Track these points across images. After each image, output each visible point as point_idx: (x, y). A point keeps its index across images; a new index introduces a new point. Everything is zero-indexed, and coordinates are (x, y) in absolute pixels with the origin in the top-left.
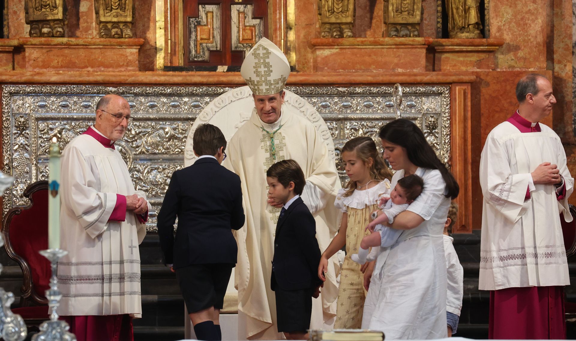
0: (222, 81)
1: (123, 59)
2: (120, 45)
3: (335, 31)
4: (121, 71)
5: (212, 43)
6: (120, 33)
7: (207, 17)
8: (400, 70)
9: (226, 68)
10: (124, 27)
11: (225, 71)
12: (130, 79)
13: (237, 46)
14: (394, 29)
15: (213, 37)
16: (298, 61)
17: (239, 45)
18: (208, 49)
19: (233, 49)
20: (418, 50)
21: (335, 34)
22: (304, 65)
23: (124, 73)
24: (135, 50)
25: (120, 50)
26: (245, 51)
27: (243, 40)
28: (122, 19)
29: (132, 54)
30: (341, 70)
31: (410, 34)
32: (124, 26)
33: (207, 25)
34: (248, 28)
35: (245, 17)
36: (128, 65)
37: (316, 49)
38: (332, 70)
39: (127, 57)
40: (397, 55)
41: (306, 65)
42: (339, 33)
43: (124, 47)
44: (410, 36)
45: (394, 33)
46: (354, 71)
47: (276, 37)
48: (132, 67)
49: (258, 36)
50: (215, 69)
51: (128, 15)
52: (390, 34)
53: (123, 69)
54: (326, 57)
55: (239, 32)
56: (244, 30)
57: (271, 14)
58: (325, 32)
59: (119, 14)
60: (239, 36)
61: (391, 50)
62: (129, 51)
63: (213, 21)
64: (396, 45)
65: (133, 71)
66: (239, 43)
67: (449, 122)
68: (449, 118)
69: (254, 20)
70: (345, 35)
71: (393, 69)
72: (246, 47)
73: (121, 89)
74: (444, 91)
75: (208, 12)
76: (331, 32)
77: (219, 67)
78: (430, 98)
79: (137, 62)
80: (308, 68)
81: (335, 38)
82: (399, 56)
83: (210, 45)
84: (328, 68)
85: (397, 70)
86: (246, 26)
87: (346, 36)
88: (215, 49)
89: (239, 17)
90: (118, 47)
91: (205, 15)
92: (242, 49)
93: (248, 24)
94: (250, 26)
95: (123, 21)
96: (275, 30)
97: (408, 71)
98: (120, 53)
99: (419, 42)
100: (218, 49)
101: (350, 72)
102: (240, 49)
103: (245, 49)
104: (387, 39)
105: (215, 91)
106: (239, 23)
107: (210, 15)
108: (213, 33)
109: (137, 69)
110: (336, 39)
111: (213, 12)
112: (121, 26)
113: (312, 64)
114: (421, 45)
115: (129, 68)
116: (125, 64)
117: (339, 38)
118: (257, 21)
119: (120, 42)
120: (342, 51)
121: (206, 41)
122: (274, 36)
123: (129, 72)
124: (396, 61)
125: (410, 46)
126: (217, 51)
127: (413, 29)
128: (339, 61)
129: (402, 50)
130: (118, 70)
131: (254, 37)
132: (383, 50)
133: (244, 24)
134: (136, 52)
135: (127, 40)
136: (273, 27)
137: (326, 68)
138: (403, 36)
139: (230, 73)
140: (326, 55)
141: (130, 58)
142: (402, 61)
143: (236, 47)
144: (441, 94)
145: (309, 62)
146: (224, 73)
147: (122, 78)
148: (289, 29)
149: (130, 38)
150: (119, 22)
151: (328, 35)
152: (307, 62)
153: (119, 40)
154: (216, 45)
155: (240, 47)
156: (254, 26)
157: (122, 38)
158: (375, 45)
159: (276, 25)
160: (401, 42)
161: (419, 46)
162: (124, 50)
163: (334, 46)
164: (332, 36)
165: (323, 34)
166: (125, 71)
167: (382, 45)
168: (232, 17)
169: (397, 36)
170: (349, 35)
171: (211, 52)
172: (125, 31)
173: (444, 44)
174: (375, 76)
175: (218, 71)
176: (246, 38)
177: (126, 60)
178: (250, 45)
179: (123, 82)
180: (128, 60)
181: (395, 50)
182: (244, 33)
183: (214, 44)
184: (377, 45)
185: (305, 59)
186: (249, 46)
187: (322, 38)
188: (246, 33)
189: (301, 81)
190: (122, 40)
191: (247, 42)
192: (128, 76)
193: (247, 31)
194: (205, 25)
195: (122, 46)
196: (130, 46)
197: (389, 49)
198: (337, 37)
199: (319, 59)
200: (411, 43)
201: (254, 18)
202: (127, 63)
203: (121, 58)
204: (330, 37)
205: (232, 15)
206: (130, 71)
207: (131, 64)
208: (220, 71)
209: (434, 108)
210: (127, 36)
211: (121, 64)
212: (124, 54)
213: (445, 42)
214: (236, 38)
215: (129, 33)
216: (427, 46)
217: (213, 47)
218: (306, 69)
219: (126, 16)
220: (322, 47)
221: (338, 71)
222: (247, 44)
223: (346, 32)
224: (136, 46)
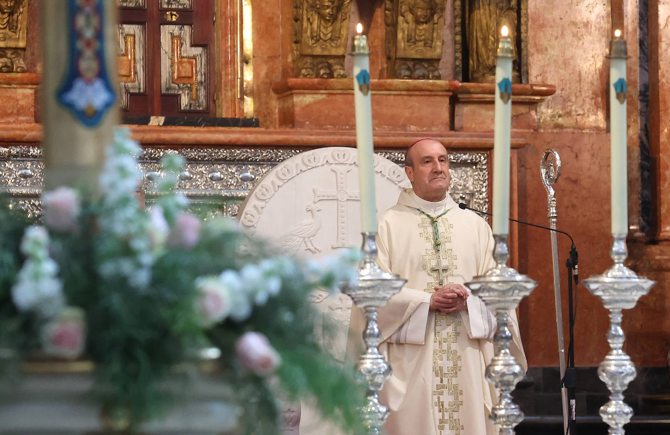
0: (164, 139)
1: (11, 104)
2: (9, 82)
3: (321, 68)
4: (9, 123)
5: (134, 82)
6: (9, 64)
7: (126, 43)
8: (413, 128)
9: (162, 119)
10: (13, 56)
11: (161, 124)
12: (29, 134)
13: (170, 87)
14: (405, 67)
15: (136, 73)
16: (256, 111)
17: (173, 85)
18: (127, 92)
19: (164, 91)
20: (439, 98)
21: (322, 72)
22: (265, 116)
23: (14, 126)
24: (29, 91)
25: (8, 89)
26: (180, 95)
27: (179, 77)
28: (12, 44)
29: (25, 96)
30: (329, 126)
31: (429, 75)
32: (12, 54)
33: (126, 55)
34: (185, 60)
35: (182, 44)
36: (18, 114)
37: (292, 94)
38: (316, 125)
39: (17, 100)
40: (409, 106)
41: (268, 118)
42: (328, 71)
43: (15, 86)
44: (428, 78)
45: (407, 73)
46: (347, 127)
47: (227, 75)
48: (25, 115)
49: (200, 73)
50: (146, 121)
51: (21, 37)
52: (400, 74)
53: (11, 120)
54: (308, 106)
55: (172, 66)
56: (180, 63)
57: (218, 39)
58: (306, 69)
59: (7, 36)
60: (173, 73)
61: (400, 97)
62: (20, 91)
63: (134, 48)
64: (408, 90)
65: (27, 122)
66: (173, 83)
67: (487, 206)
68: (487, 200)
69: (193, 49)
70: (335, 74)
71: (404, 126)
72: (182, 89)
73: (14, 150)
74: (480, 161)
75: (128, 35)
76: (315, 68)
77: (152, 118)
78: (459, 171)
79: (32, 109)
80: (271, 122)
81: (322, 77)
82: (410, 107)
83: (130, 85)
84: (311, 123)
85: (409, 127)
86: (183, 57)
87: (338, 75)
88: (137, 91)
89: (173, 43)
90: (5, 86)
91: (123, 39)
92: (176, 92)
93: (185, 55)
94: (189, 58)
95: (14, 46)
96: (226, 63)
97: (425, 129)
98: (8, 94)
99: (441, 86)
100: (142, 91)
101: (342, 130)
102: (173, 92)
103: (181, 92)
104: (396, 81)
105: (152, 154)
106: (173, 51)
107: (130, 39)
108: (135, 67)
109: (33, 119)
110: (324, 80)
111: (134, 36)
112: (9, 53)
113: (277, 116)
114: (443, 91)
115: (22, 118)
116: (15, 111)
117: (328, 78)
118: (198, 51)
119: (9, 78)
120: (331, 98)
121: (125, 79)
122: (223, 73)
123: (20, 124)
124: (407, 114)
125: (428, 93)
126: (139, 94)
127: (431, 68)
128: (326, 112)
129: (415, 98)
130: (4, 121)
131: (194, 74)
132: (389, 97)
133: (180, 54)
134: (31, 94)
135: (19, 75)
136: (223, 60)
137: (307, 123)
138: (418, 78)
139: (169, 128)
140: (307, 102)
141: (22, 102)
142: (416, 114)
143: (168, 89)
144: (476, 164)
145: (273, 113)
146: (160, 128)
147: (18, 132)
148: (244, 64)
149: (23, 71)
150: (7, 48)
151: (311, 73)
152: (270, 113)
153: (8, 75)
154: (140, 84)
155: (174, 89)
156: (194, 58)
157: (13, 72)
158: (378, 90)
159: (226, 57)
160: (415, 86)
161: (440, 93)
162: (13, 90)
163: (321, 89)
164: (318, 76)
165: (304, 71)
166: (14, 122)
167: (389, 90)
168: (162, 44)
169: (410, 77)
170: (341, 73)
171: (132, 95)
172: (17, 62)
173: (472, 90)
174: (385, 136)
175: (150, 124)
176: (183, 74)
177: (17, 105)
178: (189, 85)
179: (18, 139)
180: (19, 106)
181: (405, 98)
182: (181, 68)
183: (137, 83)
184: (381, 90)
185: (267, 108)
186: (188, 87)
187: (302, 77)
188: (183, 67)
189: (278, 141)
190: (13, 75)
191: (184, 81)
192: (26, 129)
193: (184, 65)
194: (123, 55)
195: (10, 85)
196: (23, 84)
197: (397, 97)
198: (325, 76)
199: (297, 109)
200: (430, 88)
201: (193, 45)
202: (18, 111)
203: (9, 103)
204: (314, 76)
205: (162, 40)
206: (22, 122)
207: (23, 112)
208: (154, 124)
209: (464, 185)
210: (19, 70)
211: (9, 112)
212: (13, 96)
213: (474, 87)
214: (167, 75)
215: (22, 66)
216: (451, 94)
217: (133, 88)
218: (268, 123)
219: (18, 39)
220: (302, 91)
221: (324, 127)
222: (184, 84)
223: (337, 69)
224: (33, 84)
